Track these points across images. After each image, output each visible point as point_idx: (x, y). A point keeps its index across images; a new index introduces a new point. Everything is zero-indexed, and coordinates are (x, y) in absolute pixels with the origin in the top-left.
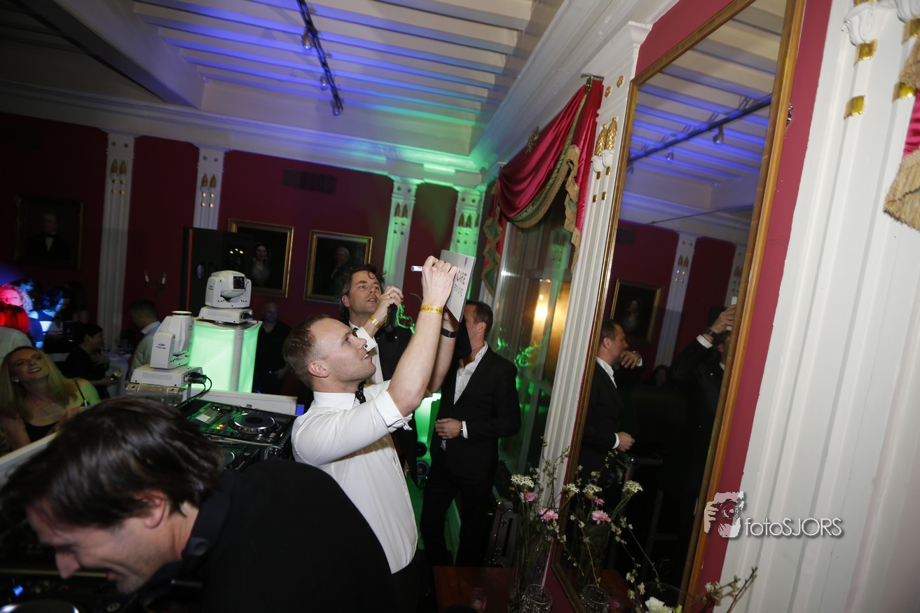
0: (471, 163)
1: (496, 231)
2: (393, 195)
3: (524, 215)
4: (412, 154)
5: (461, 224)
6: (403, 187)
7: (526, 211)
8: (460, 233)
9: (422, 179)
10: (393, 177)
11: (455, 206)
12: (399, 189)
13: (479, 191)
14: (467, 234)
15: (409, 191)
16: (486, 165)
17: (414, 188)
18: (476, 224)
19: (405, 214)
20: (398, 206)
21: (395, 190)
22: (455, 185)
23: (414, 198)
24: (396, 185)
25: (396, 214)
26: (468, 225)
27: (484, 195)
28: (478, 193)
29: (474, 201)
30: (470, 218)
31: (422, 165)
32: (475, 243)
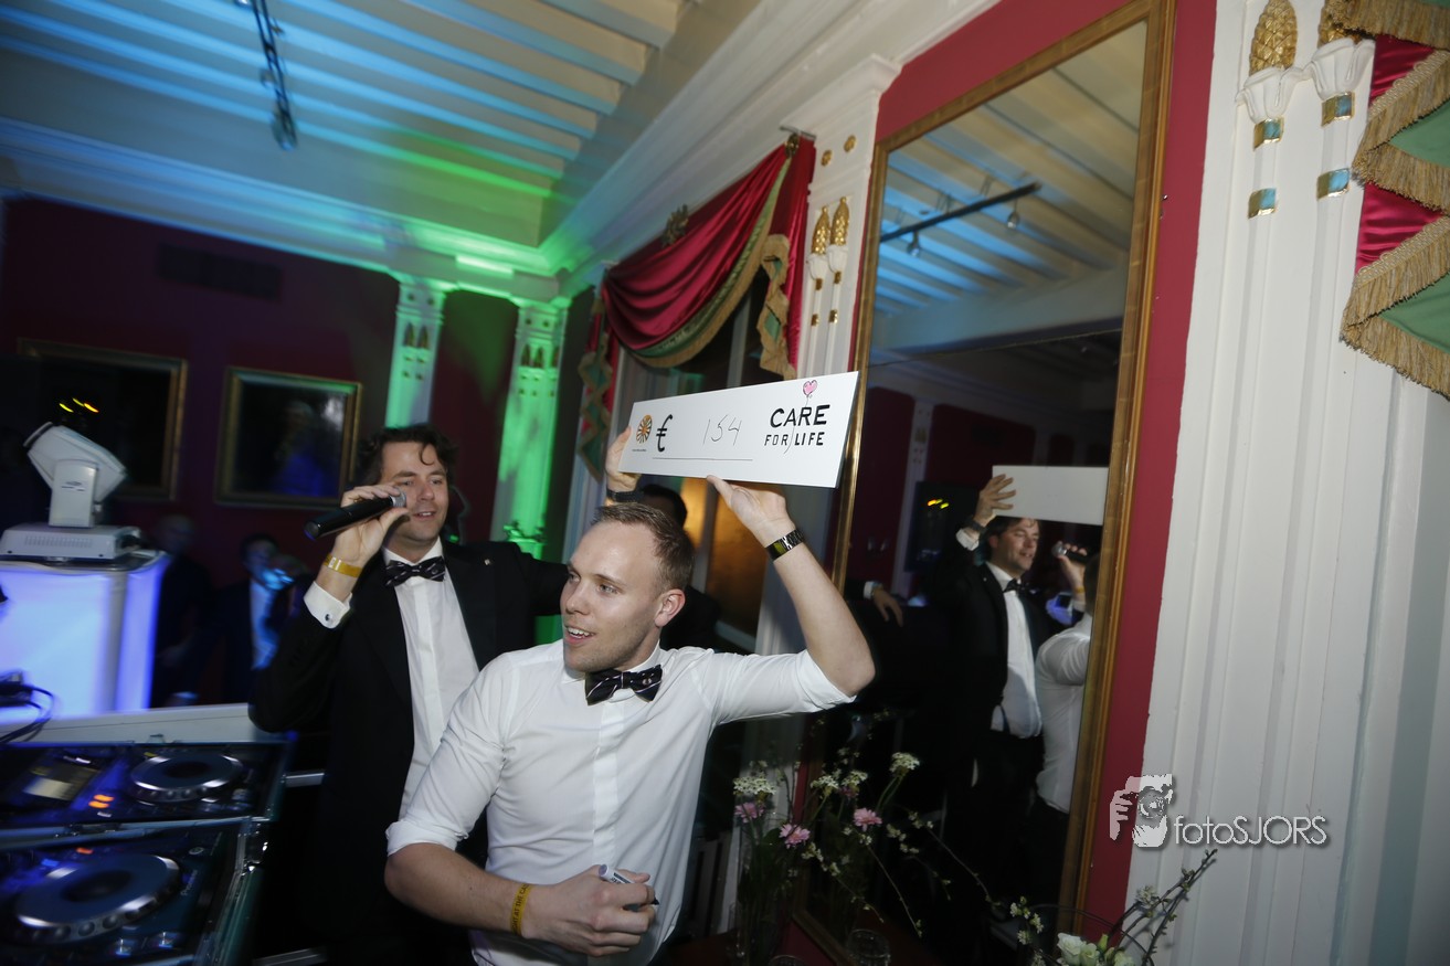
0: (542, 259)
1: (601, 372)
2: (401, 308)
3: (668, 345)
4: (435, 235)
5: (526, 362)
6: (419, 293)
7: (673, 340)
8: (524, 378)
9: (453, 281)
10: (398, 276)
11: (514, 332)
12: (411, 297)
13: (555, 307)
14: (536, 379)
15: (431, 302)
16: (569, 265)
17: (439, 299)
18: (554, 364)
19: (422, 343)
20: (410, 328)
21: (404, 299)
22: (515, 295)
23: (439, 315)
24: (405, 291)
25: (408, 341)
26: (538, 364)
27: (565, 313)
28: (554, 311)
29: (546, 324)
30: (540, 352)
31: (452, 258)
32: (552, 394)
